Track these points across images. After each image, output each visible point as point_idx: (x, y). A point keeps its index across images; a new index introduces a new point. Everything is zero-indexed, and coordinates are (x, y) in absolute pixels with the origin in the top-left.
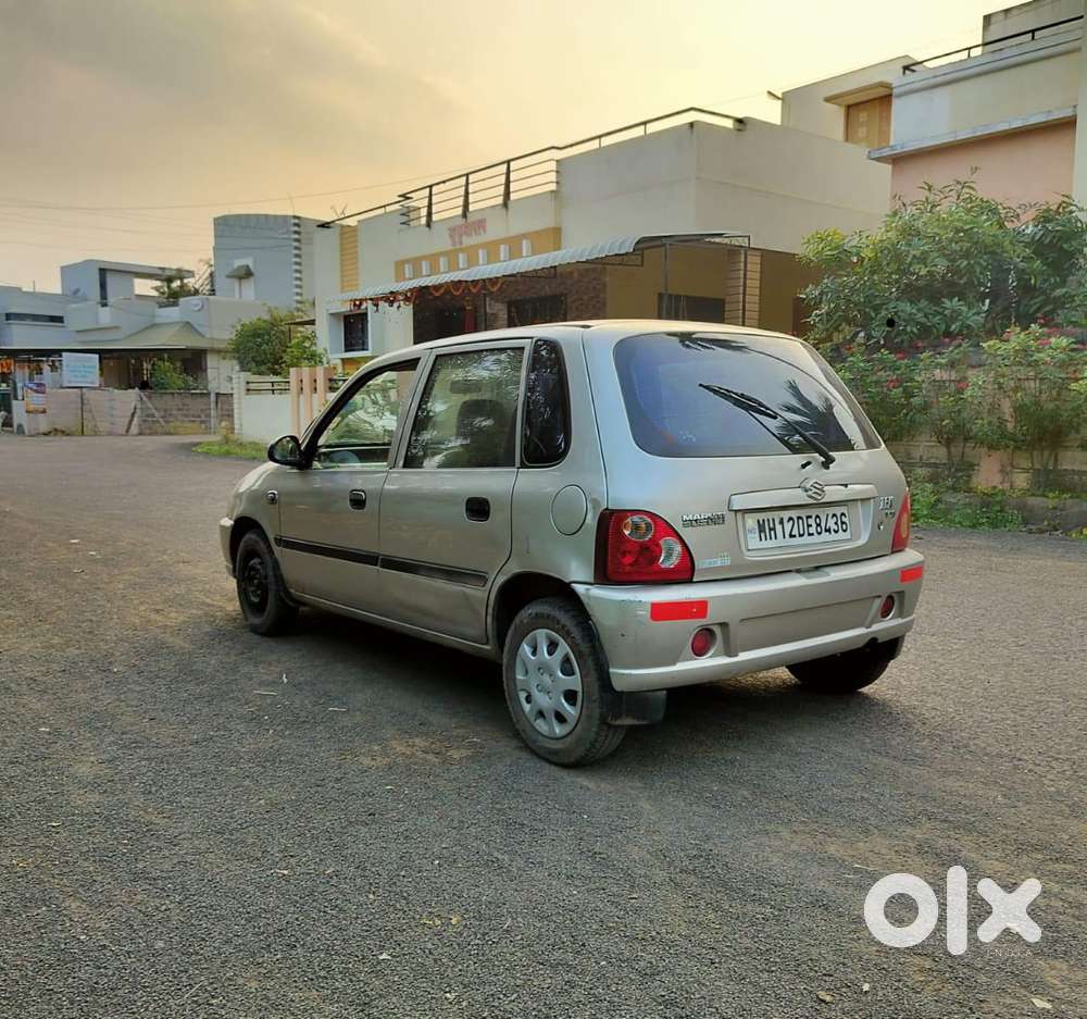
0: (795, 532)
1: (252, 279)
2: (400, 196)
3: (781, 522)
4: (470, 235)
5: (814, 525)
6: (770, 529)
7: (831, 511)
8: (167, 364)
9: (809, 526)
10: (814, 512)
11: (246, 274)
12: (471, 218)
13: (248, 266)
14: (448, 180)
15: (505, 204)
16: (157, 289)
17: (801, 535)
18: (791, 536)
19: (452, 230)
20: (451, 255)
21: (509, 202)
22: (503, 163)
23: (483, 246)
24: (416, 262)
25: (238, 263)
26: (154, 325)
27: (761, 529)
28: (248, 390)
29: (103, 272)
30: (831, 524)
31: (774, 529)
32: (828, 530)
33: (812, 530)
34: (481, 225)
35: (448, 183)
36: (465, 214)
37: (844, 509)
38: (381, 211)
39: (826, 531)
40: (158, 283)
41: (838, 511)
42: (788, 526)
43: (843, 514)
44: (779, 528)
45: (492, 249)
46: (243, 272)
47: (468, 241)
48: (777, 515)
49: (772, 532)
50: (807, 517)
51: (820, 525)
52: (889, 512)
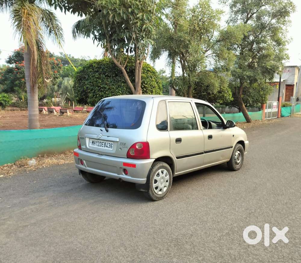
0: (99, 145)
5: (104, 145)
7: (109, 142)
9: (103, 145)
10: (104, 142)
17: (100, 146)
18: (98, 146)
27: (93, 142)
30: (108, 145)
31: (95, 143)
32: (107, 147)
33: (103, 146)
37: (113, 143)
41: (111, 143)
42: (98, 143)
43: (112, 144)
48: (96, 141)
50: (103, 142)
51: (105, 145)
52: (123, 146)
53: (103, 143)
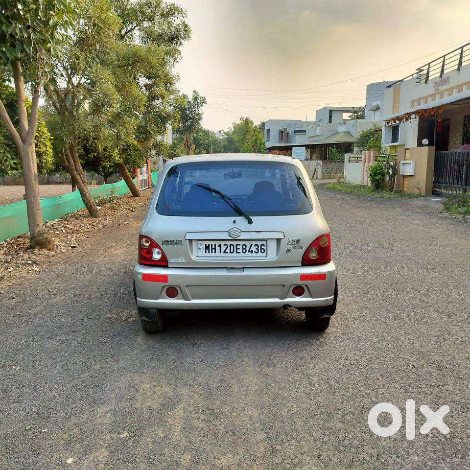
0: (228, 251)
1: (379, 111)
2: (417, 70)
3: (220, 246)
4: (442, 85)
5: (241, 249)
6: (212, 249)
7: (254, 243)
8: (334, 150)
10: (242, 243)
11: (378, 108)
12: (444, 77)
13: (378, 105)
14: (436, 60)
15: (458, 69)
16: (350, 117)
17: (231, 253)
18: (225, 252)
19: (436, 84)
20: (433, 96)
21: (461, 68)
22: (460, 48)
23: (447, 90)
24: (419, 100)
25: (375, 104)
26: (336, 133)
27: (207, 248)
28: (349, 161)
29: (331, 111)
30: (254, 249)
31: (215, 249)
32: (252, 252)
33: (238, 251)
34: (447, 80)
35: (436, 61)
36: (441, 76)
37: (264, 243)
38: (411, 77)
39: (249, 251)
40: (351, 114)
41: (260, 243)
42: (223, 248)
43: (262, 245)
44: (218, 249)
45: (450, 91)
46: (375, 108)
47: (442, 88)
48: (217, 243)
49: (213, 250)
50: (237, 245)
51: (245, 249)
52: (296, 246)
53: (238, 247)
